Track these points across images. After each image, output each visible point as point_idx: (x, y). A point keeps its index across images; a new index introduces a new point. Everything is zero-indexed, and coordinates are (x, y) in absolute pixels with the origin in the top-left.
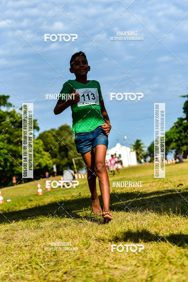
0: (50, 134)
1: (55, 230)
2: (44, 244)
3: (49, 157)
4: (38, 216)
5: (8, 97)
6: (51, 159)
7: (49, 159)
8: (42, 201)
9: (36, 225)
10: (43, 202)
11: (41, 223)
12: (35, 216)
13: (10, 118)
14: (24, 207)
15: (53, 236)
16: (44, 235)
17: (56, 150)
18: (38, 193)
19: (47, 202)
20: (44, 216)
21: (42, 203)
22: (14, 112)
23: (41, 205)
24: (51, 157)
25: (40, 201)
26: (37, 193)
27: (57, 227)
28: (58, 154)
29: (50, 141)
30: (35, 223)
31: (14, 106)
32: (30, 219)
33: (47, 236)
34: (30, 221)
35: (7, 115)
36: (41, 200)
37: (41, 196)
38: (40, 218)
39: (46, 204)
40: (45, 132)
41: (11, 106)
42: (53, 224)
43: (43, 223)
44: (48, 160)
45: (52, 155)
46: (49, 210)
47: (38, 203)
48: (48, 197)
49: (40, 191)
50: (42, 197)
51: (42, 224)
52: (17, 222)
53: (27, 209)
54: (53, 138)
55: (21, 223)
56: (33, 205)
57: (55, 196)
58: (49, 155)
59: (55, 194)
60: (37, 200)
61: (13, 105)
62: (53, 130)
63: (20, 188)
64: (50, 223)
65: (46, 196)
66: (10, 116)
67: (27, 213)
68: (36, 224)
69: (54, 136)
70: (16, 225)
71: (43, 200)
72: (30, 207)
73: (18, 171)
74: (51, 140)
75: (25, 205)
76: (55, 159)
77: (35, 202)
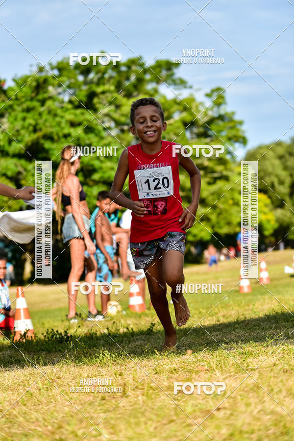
0: (271, 154)
1: (283, 377)
2: (259, 407)
3: (266, 205)
4: (242, 341)
5: (177, 64)
6: (271, 210)
7: (266, 210)
8: (251, 307)
9: (240, 362)
10: (252, 310)
11: (251, 360)
12: (237, 342)
13: (181, 112)
14: (209, 318)
15: (280, 391)
16: (258, 388)
17: (284, 190)
18: (241, 288)
19: (263, 310)
20: (257, 344)
21: (250, 312)
22: (192, 99)
23: (248, 317)
24: (271, 206)
25: (247, 308)
26: (237, 288)
27: (286, 371)
28: (287, 199)
29: (270, 169)
30: (238, 357)
31: (191, 87)
32: (225, 348)
33: (265, 388)
34: (225, 352)
35: (176, 107)
36: (248, 305)
37: (246, 294)
38: (249, 347)
39: (261, 315)
40: (260, 148)
41: (185, 87)
42: (278, 362)
43: (255, 360)
44: (265, 213)
45: (273, 203)
46: (267, 329)
47: (241, 311)
48: (264, 299)
49: (245, 283)
50: (250, 297)
51: (252, 362)
52: (195, 354)
53: (218, 323)
54: (277, 162)
55: (206, 358)
56: (230, 316)
57: (280, 296)
58: (268, 201)
59: (279, 293)
60: (239, 306)
61: (189, 84)
62: (279, 144)
63: (198, 273)
64: (272, 360)
65: (259, 297)
66: (181, 108)
67: (218, 333)
68: (238, 360)
69: (281, 157)
70: (195, 360)
71: (254, 305)
72: (223, 320)
73: (195, 236)
74: (273, 165)
75: (212, 315)
76: (279, 212)
77: (237, 308)
